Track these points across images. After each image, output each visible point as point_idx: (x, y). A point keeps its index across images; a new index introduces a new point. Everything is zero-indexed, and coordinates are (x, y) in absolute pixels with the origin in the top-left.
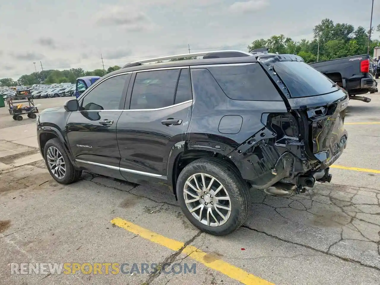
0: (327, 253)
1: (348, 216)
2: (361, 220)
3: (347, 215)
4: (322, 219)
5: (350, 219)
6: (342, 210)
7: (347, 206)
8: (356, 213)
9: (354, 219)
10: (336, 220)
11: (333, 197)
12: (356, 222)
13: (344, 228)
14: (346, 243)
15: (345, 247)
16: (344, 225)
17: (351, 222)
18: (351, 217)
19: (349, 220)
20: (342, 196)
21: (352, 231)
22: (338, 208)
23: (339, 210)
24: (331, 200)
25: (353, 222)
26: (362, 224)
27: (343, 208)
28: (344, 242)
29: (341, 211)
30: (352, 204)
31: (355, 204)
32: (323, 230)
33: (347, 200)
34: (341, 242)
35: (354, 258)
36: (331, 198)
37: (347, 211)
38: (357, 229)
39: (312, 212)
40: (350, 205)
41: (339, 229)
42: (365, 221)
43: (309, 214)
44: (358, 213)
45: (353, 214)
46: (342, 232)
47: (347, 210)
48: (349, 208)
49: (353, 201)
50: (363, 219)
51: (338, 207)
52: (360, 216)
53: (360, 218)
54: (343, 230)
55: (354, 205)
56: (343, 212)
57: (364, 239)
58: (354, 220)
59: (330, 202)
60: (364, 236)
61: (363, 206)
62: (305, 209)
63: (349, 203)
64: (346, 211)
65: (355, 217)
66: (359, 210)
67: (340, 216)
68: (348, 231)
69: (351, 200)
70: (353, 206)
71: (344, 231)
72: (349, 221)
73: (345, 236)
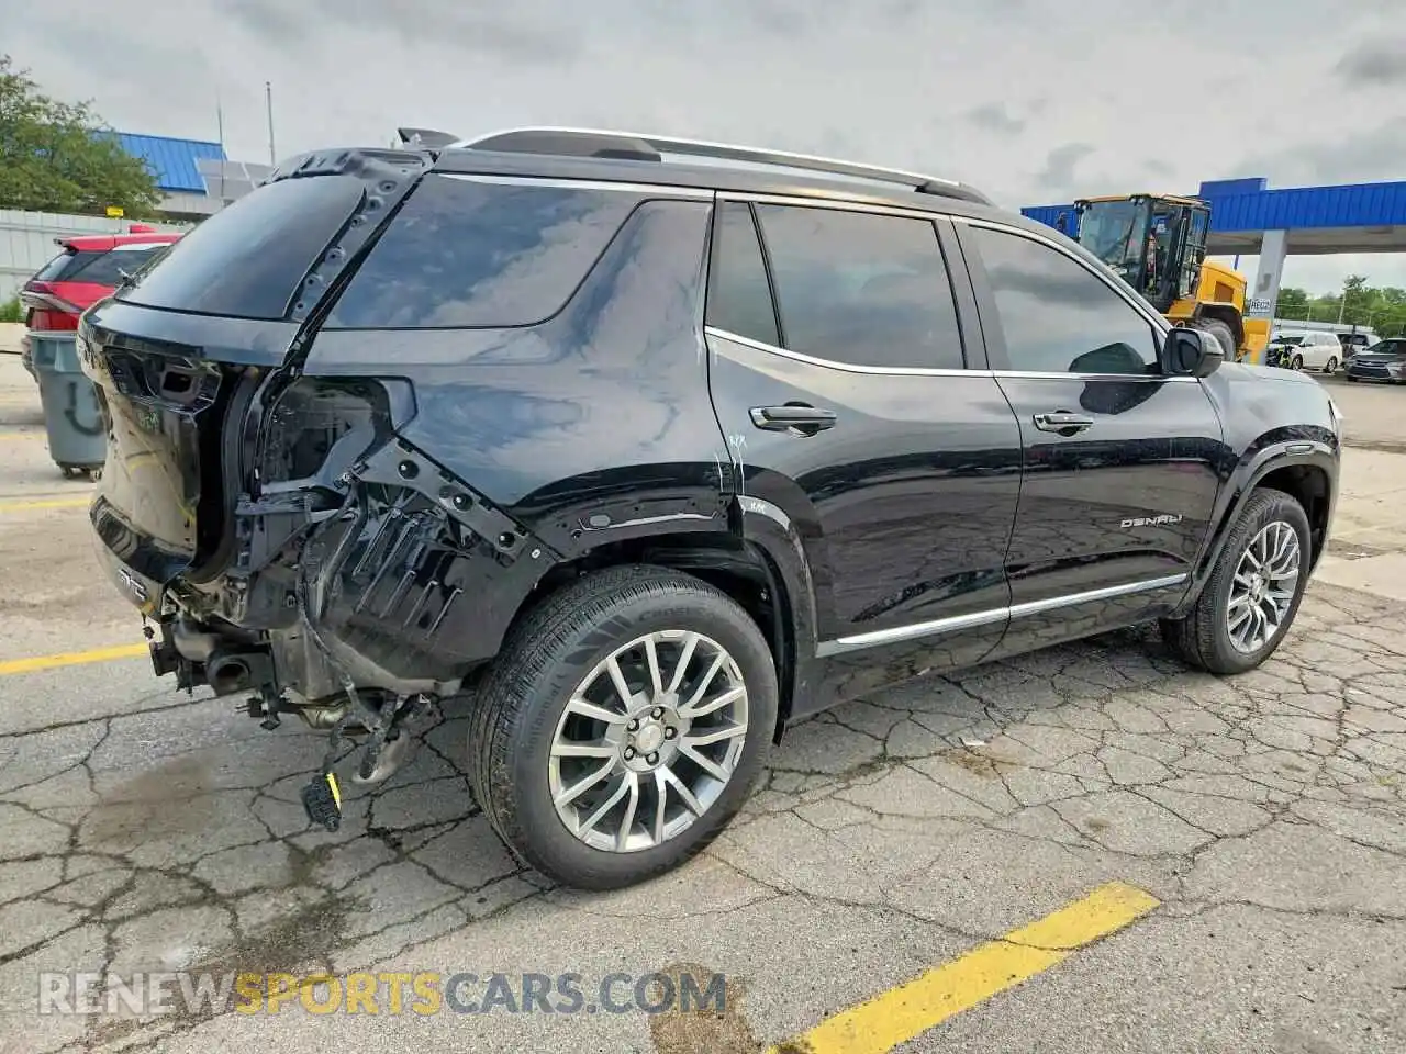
0: (109, 718)
1: (92, 848)
2: (36, 857)
3: (101, 848)
4: (181, 786)
5: (81, 841)
6: (127, 864)
7: (116, 893)
8: (62, 877)
9: (67, 848)
10: (131, 811)
11: (205, 910)
12: (57, 838)
13: (90, 798)
14: (67, 759)
15: (68, 748)
16: (94, 806)
17: (75, 830)
18: (80, 849)
19: (84, 837)
20: (165, 937)
21: (59, 799)
22: (149, 865)
23: (141, 857)
24: (200, 884)
25: (64, 835)
26: (27, 842)
27: (130, 874)
28: (74, 759)
29: (130, 856)
30: (97, 918)
31: (84, 920)
32: (152, 759)
33: (132, 927)
34: (84, 754)
35: (37, 738)
36: (208, 896)
37: (105, 866)
38: (46, 818)
39: (237, 794)
40: (102, 907)
41: (106, 785)
42: (19, 860)
43: (239, 783)
44: (59, 880)
45: (76, 866)
46: (93, 783)
47: (109, 870)
48: (104, 889)
49: (95, 936)
50: (31, 866)
51: (151, 869)
52: (44, 874)
53: (42, 865)
54: (92, 789)
55: (87, 913)
56: (121, 858)
57: (17, 796)
58: (67, 843)
59: (202, 871)
60: (17, 804)
61: (42, 931)
62: (268, 793)
63: (111, 913)
64: (111, 863)
65: (64, 857)
66: (55, 902)
67: (126, 834)
68: (76, 796)
69: (109, 939)
70: (92, 908)
71: (88, 789)
72: (82, 832)
73: (80, 775)
